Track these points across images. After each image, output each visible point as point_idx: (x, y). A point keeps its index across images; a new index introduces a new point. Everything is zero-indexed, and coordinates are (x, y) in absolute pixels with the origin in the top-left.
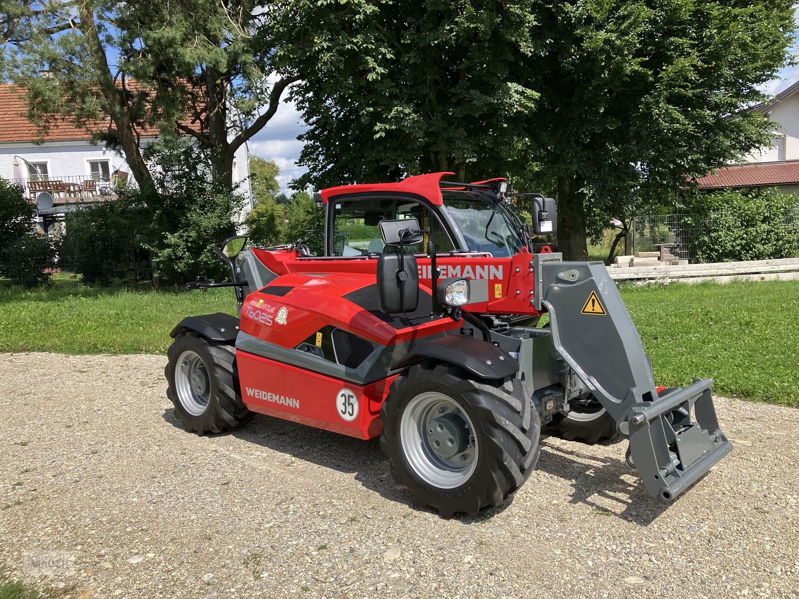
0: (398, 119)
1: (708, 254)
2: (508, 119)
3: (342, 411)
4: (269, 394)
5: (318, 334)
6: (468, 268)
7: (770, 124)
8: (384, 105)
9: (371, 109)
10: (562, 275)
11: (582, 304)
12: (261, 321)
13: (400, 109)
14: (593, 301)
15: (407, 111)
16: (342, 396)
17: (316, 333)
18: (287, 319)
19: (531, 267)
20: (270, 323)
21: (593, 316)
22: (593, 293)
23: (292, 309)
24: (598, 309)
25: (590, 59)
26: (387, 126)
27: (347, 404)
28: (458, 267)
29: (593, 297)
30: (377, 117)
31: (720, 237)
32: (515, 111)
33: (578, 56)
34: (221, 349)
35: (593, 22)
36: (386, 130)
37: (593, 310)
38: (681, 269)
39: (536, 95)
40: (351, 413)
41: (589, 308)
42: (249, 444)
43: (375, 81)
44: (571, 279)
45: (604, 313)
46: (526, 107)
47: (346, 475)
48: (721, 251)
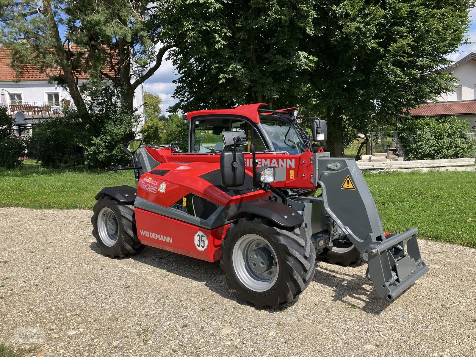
0: (233, 72)
1: (415, 155)
2: (298, 73)
3: (198, 245)
4: (154, 234)
6: (274, 161)
7: (453, 79)
8: (225, 63)
9: (217, 65)
10: (329, 166)
11: (342, 183)
12: (149, 190)
13: (235, 66)
14: (348, 181)
15: (239, 67)
16: (198, 236)
17: (183, 198)
18: (166, 189)
19: (311, 160)
20: (155, 191)
21: (348, 190)
22: (348, 177)
23: (168, 183)
24: (351, 186)
25: (347, 38)
26: (227, 76)
27: (201, 241)
28: (268, 160)
29: (348, 179)
30: (220, 70)
31: (422, 145)
32: (303, 68)
33: (340, 37)
34: (126, 207)
35: (349, 17)
36: (226, 78)
37: (348, 187)
38: (399, 164)
39: (316, 59)
40: (203, 246)
41: (346, 186)
42: (141, 264)
43: (220, 49)
44: (335, 168)
45: (354, 189)
46: (310, 66)
47: (199, 283)
48: (423, 153)
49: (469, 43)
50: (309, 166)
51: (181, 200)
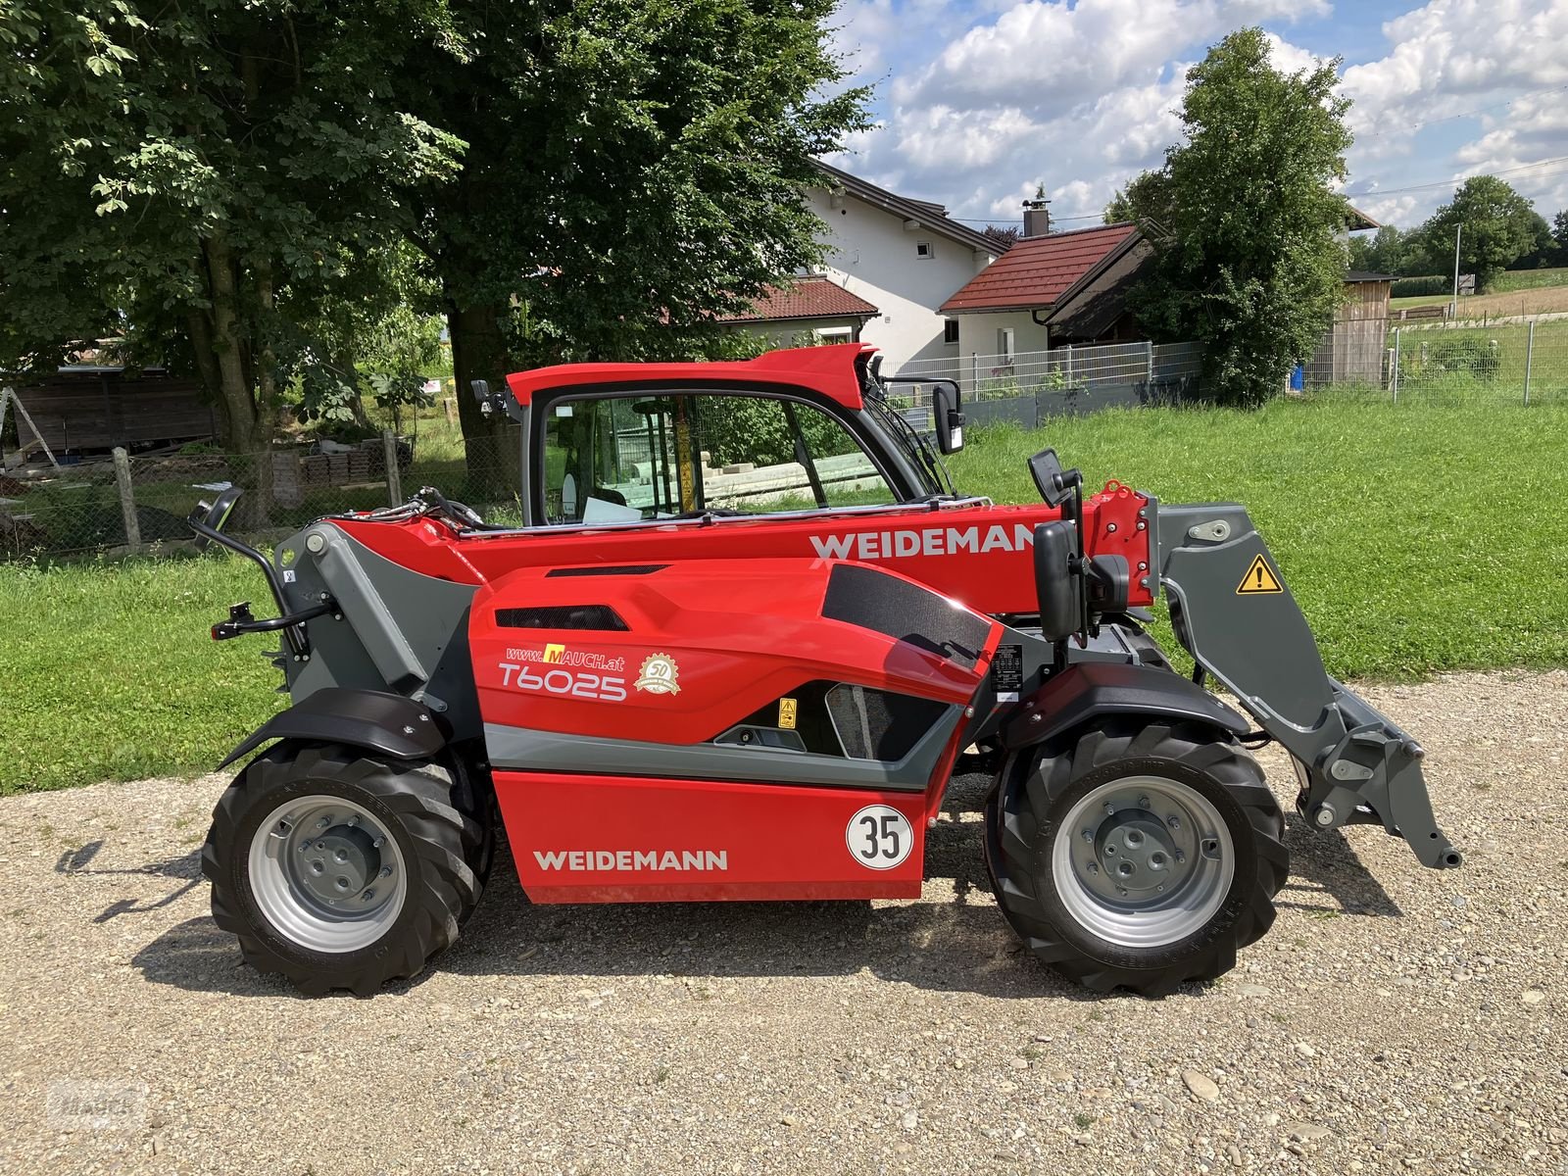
0: (162, 171)
2: (401, 192)
3: (865, 853)
4: (620, 854)
5: (784, 702)
6: (996, 530)
7: (815, 225)
8: (115, 135)
9: (87, 143)
10: (1198, 531)
11: (1240, 574)
12: (575, 692)
13: (166, 148)
14: (1259, 571)
15: (185, 156)
16: (863, 821)
17: (777, 702)
18: (679, 682)
19: (1140, 519)
20: (620, 694)
21: (1260, 598)
22: (1259, 558)
24: (1268, 583)
25: (570, 82)
26: (131, 187)
27: (879, 836)
28: (973, 533)
29: (1260, 564)
30: (99, 163)
32: (418, 174)
33: (536, 73)
35: (571, 10)
36: (125, 195)
37: (1260, 586)
39: (460, 144)
40: (891, 851)
41: (1252, 584)
43: (106, 78)
44: (1219, 537)
45: (1279, 589)
46: (444, 168)
49: (867, 127)
50: (1134, 536)
51: (774, 709)
